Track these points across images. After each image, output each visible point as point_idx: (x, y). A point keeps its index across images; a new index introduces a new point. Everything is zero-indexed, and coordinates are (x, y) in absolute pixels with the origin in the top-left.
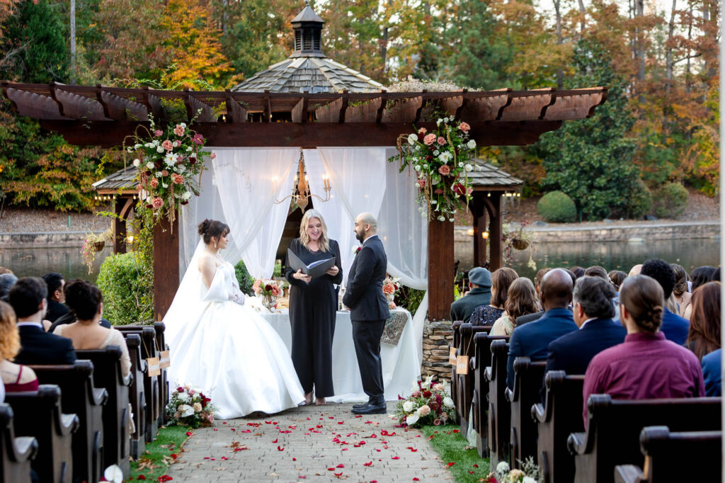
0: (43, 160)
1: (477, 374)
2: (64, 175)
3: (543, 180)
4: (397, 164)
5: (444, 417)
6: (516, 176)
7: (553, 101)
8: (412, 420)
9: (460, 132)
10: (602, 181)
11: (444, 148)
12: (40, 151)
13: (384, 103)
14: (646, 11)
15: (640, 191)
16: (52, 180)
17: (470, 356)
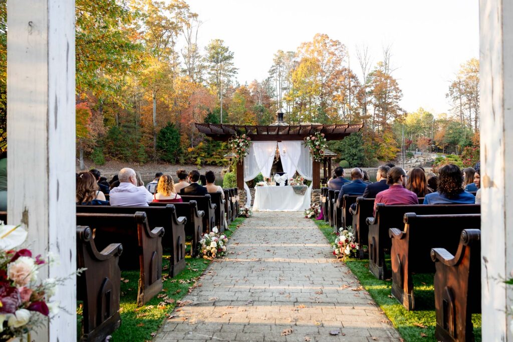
0: (214, 153)
1: (329, 202)
2: (219, 157)
3: (340, 157)
4: (304, 146)
5: (318, 215)
6: (335, 153)
7: (348, 127)
8: (309, 216)
9: (322, 136)
10: (356, 158)
11: (317, 141)
12: (213, 151)
13: (300, 128)
14: (367, 114)
15: (366, 160)
16: (217, 158)
17: (327, 196)
